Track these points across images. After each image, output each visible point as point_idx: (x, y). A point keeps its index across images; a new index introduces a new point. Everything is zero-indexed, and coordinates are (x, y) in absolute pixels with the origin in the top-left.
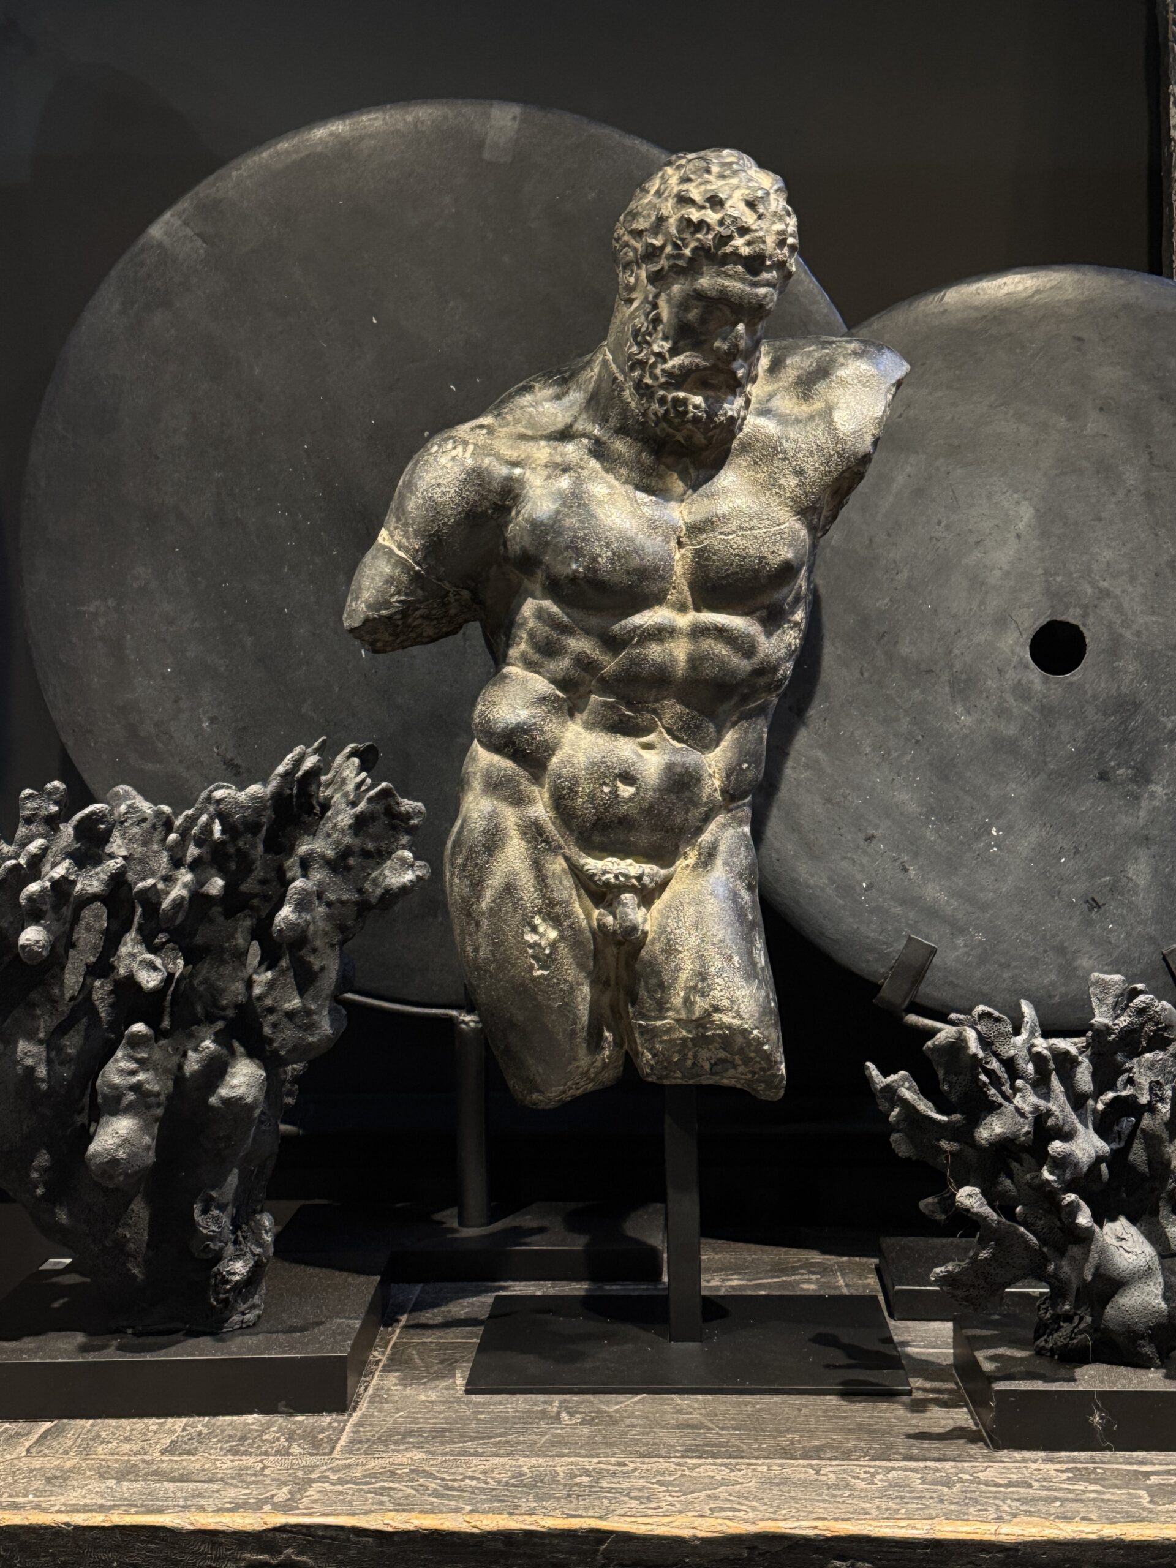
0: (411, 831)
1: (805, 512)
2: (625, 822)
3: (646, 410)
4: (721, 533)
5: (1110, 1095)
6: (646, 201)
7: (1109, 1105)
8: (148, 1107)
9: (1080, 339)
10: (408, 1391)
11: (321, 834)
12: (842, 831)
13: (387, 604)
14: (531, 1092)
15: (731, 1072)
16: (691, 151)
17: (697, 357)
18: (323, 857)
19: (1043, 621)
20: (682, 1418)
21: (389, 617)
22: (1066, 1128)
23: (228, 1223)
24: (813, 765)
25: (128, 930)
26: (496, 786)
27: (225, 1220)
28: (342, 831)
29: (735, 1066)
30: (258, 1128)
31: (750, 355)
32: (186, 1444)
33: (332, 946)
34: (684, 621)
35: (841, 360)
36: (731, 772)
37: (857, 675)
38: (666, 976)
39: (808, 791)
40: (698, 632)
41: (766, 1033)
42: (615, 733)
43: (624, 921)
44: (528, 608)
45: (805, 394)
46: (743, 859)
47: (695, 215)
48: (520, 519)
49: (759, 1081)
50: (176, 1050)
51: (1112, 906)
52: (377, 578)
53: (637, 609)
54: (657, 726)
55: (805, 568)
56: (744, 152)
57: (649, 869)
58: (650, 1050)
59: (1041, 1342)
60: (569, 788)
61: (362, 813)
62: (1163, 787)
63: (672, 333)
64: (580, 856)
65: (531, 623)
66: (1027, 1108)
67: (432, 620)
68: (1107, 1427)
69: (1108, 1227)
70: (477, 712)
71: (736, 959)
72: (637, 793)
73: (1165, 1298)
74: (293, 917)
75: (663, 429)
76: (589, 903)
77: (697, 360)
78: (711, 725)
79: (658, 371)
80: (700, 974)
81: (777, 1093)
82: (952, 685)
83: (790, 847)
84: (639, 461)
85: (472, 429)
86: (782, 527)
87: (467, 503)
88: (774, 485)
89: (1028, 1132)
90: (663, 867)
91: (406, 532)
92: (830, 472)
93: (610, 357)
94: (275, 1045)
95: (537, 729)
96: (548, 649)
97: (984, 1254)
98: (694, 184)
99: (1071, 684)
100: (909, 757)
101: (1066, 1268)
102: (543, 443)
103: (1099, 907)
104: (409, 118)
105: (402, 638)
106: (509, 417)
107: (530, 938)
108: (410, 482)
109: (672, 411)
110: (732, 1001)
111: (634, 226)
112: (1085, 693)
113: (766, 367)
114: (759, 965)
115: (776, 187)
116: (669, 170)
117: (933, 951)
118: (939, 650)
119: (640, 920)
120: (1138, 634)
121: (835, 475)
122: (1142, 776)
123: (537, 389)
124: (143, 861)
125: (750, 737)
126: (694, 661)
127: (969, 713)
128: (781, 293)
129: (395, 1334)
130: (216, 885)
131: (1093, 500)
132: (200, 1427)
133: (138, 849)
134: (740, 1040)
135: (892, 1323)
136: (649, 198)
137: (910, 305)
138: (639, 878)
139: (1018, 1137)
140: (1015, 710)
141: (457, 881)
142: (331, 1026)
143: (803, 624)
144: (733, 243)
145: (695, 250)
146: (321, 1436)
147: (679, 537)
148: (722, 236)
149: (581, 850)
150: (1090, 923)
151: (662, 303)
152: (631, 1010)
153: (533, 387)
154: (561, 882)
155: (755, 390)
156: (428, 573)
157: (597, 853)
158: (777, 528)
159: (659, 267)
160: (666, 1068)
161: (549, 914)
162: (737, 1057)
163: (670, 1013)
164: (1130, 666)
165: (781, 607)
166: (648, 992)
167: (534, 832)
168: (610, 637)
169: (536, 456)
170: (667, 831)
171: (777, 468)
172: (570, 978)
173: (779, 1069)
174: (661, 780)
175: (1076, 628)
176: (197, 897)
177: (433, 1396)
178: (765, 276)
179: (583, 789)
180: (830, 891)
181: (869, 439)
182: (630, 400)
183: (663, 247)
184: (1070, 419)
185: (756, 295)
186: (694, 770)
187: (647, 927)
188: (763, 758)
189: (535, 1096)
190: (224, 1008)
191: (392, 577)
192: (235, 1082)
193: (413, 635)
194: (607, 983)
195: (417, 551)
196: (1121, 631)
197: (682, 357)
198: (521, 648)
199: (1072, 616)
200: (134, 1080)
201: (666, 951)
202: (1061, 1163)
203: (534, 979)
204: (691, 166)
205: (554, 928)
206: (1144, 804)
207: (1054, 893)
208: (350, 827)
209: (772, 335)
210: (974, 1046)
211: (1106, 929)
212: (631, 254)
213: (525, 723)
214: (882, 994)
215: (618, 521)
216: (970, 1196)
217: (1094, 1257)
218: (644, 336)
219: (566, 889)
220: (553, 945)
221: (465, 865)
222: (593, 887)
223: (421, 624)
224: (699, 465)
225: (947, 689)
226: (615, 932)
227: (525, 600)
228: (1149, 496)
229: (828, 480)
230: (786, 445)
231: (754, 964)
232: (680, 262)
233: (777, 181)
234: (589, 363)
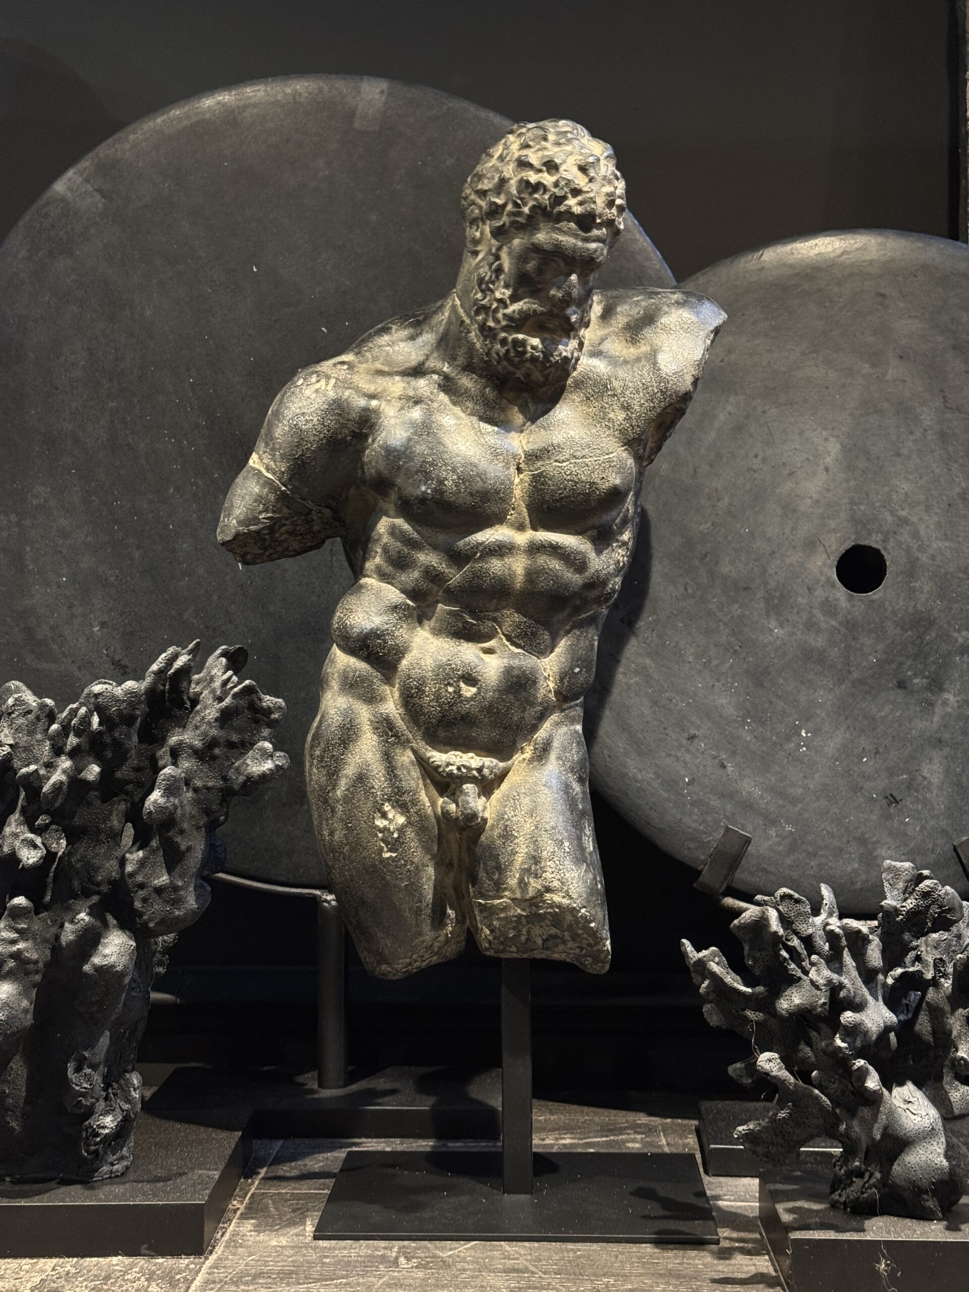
0: (272, 724)
1: (632, 443)
2: (467, 719)
3: (490, 350)
4: (556, 461)
5: (899, 971)
6: (491, 164)
7: (899, 979)
8: (27, 973)
9: (882, 295)
10: (262, 1237)
11: (190, 726)
12: (667, 731)
13: (255, 520)
14: (379, 963)
15: (561, 947)
16: (531, 122)
17: (534, 303)
18: (191, 747)
19: (848, 545)
20: (509, 1263)
21: (258, 532)
22: (857, 1000)
23: (100, 1081)
24: (642, 671)
25: (12, 812)
26: (351, 686)
27: (97, 1078)
28: (209, 723)
29: (565, 942)
30: (128, 994)
31: (583, 302)
32: (54, 1282)
33: (198, 828)
34: (522, 538)
35: (666, 308)
36: (563, 676)
37: (682, 589)
38: (503, 860)
39: (637, 695)
40: (535, 549)
41: (593, 912)
42: (460, 638)
43: (465, 809)
44: (383, 525)
45: (633, 338)
46: (575, 754)
47: (533, 178)
48: (376, 445)
49: (586, 956)
50: (54, 922)
51: (908, 802)
52: (247, 497)
53: (480, 528)
54: (497, 632)
55: (632, 493)
56: (578, 123)
57: (489, 761)
58: (488, 927)
59: (835, 1196)
60: (417, 688)
61: (227, 707)
62: (955, 695)
63: (512, 282)
64: (426, 750)
65: (385, 539)
66: (821, 981)
67: (297, 535)
68: (892, 1274)
69: (896, 1091)
70: (336, 618)
71: (567, 844)
72: (478, 693)
73: (946, 1156)
74: (161, 801)
75: (504, 368)
76: (434, 792)
77: (534, 306)
78: (546, 632)
79: (500, 316)
80: (534, 857)
81: (603, 967)
82: (767, 600)
83: (621, 745)
84: (483, 396)
85: (335, 365)
86: (611, 456)
87: (329, 431)
88: (604, 419)
89: (825, 1004)
90: (502, 760)
91: (274, 455)
92: (654, 407)
93: (458, 302)
94: (145, 917)
95: (389, 634)
96: (400, 563)
97: (782, 1114)
98: (532, 150)
99: (873, 601)
100: (728, 665)
101: (857, 1128)
102: (397, 378)
103: (897, 802)
104: (288, 91)
105: (271, 551)
106: (368, 355)
107: (380, 823)
108: (277, 411)
109: (512, 351)
110: (562, 883)
111: (480, 187)
112: (886, 610)
113: (599, 314)
114: (588, 850)
115: (606, 154)
116: (511, 138)
117: (748, 841)
118: (756, 569)
119: (480, 808)
120: (933, 557)
121: (659, 410)
122: (936, 685)
123: (394, 330)
124: (27, 749)
125: (582, 644)
126: (531, 575)
127: (782, 626)
128: (610, 248)
129: (254, 1186)
130: (93, 771)
131: (894, 438)
132: (68, 1268)
133: (24, 739)
134: (569, 918)
135: (706, 1179)
136: (494, 161)
137: (732, 262)
138: (480, 770)
139: (815, 1008)
140: (823, 625)
141: (315, 770)
142: (196, 901)
143: (630, 544)
144: (567, 202)
145: (533, 209)
146: (178, 1277)
147: (519, 464)
148: (556, 197)
149: (427, 744)
150: (888, 817)
151: (504, 255)
152: (471, 890)
153: (390, 328)
154: (409, 773)
155: (589, 335)
156: (293, 493)
157: (443, 748)
158: (607, 457)
159: (501, 223)
160: (502, 943)
161: (397, 801)
162: (566, 934)
163: (507, 893)
164: (925, 586)
165: (610, 527)
166: (487, 874)
167: (385, 727)
168: (456, 552)
169: (392, 389)
170: (505, 728)
171: (607, 403)
172: (416, 860)
173: (604, 945)
174: (500, 681)
175: (877, 552)
176: (75, 782)
177: (284, 1241)
178: (595, 232)
179: (430, 688)
180: (655, 785)
181: (689, 379)
182: (475, 341)
183: (504, 206)
184: (874, 365)
185: (588, 249)
186: (531, 673)
187: (487, 815)
188: (594, 663)
189: (384, 967)
190: (98, 884)
191: (261, 496)
192: (107, 951)
193: (279, 549)
194: (450, 865)
195: (283, 473)
196: (919, 555)
197: (521, 303)
198: (376, 561)
199: (874, 541)
200: (15, 948)
201: (504, 836)
202: (852, 1032)
203: (382, 861)
204: (530, 134)
205: (402, 814)
206: (938, 710)
207: (857, 789)
208: (216, 720)
209: (605, 286)
210: (775, 925)
211: (902, 823)
212: (477, 211)
213: (378, 629)
214: (701, 879)
215: (463, 448)
216: (770, 1061)
217: (882, 1118)
218: (487, 283)
219: (413, 779)
220: (401, 830)
221: (322, 757)
222: (439, 778)
223: (286, 540)
224: (537, 400)
225: (762, 605)
226: (457, 819)
227: (380, 518)
228: (943, 436)
229: (653, 414)
230: (616, 384)
231: (582, 849)
232: (519, 219)
233: (607, 149)
234: (441, 307)
